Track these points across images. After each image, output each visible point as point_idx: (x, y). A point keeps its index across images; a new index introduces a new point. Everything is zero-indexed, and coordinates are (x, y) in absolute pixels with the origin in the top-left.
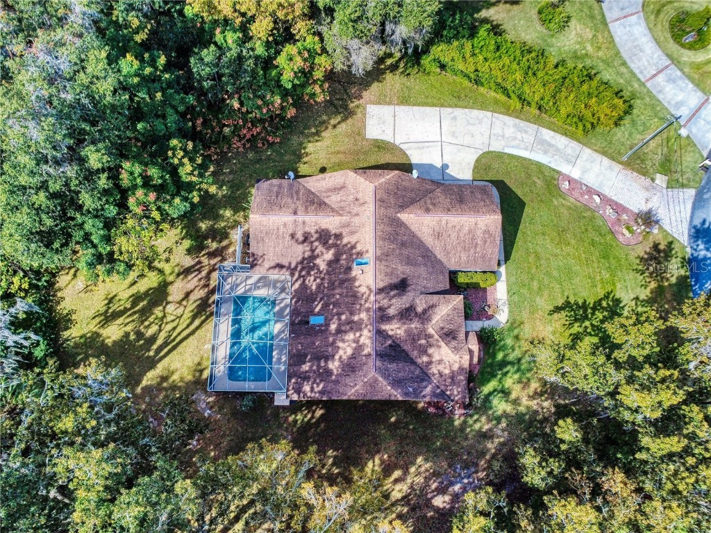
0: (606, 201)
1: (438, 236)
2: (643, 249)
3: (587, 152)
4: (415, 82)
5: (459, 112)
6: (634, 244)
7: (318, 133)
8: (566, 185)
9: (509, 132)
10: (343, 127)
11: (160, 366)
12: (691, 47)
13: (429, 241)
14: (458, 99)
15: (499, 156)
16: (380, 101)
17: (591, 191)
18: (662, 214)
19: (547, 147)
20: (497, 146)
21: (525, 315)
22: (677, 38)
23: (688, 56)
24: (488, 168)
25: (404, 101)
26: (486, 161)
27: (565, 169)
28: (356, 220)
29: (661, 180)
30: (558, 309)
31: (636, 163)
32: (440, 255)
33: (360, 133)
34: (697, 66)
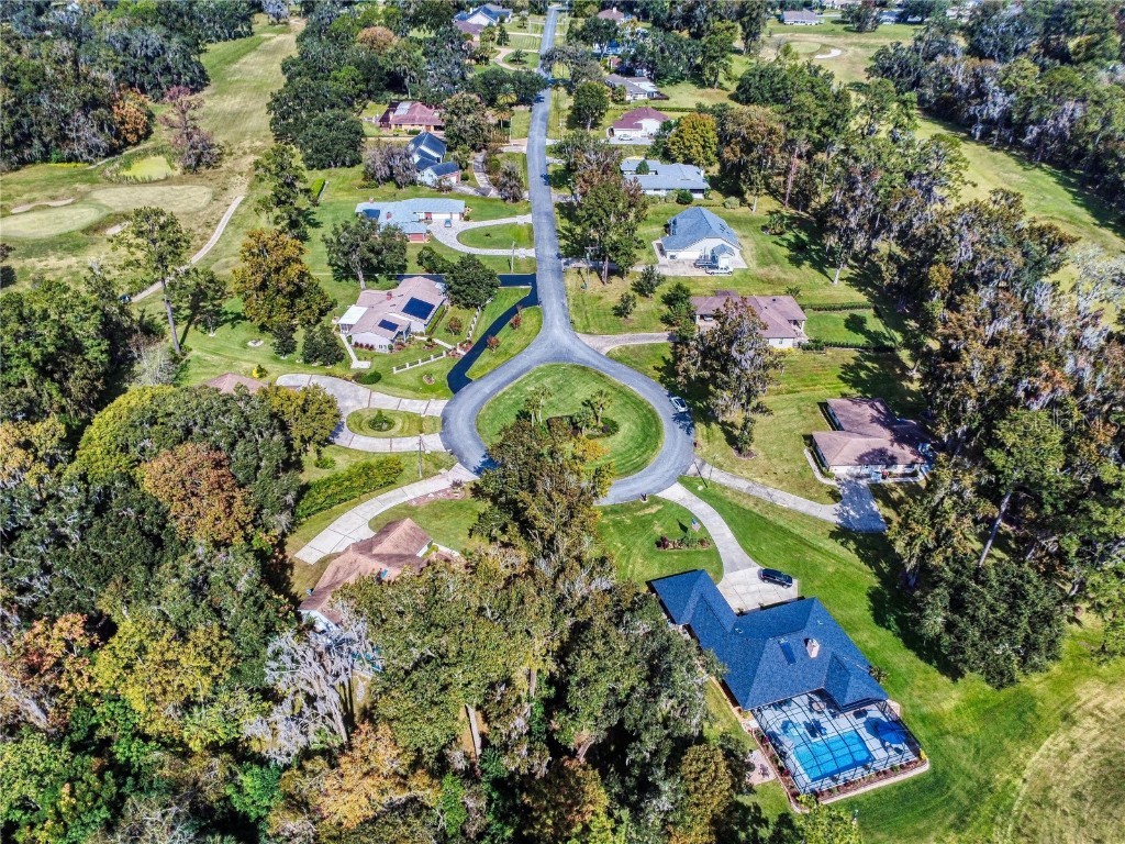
0: (435, 493)
1: (397, 546)
2: (469, 494)
3: (405, 488)
4: (301, 532)
5: (336, 523)
6: (463, 495)
7: (289, 583)
8: (414, 503)
9: (367, 509)
10: (296, 571)
11: (356, 711)
12: (390, 428)
13: (396, 551)
14: (330, 520)
15: (376, 518)
16: (298, 549)
17: (426, 496)
18: (458, 478)
19: (390, 500)
20: (370, 517)
21: (463, 547)
22: (380, 430)
23: (392, 432)
24: (378, 525)
25: (308, 540)
26: (373, 524)
27: (406, 499)
28: (361, 568)
29: (443, 471)
30: (470, 535)
31: (427, 475)
32: (407, 553)
33: (306, 566)
34: (402, 431)
